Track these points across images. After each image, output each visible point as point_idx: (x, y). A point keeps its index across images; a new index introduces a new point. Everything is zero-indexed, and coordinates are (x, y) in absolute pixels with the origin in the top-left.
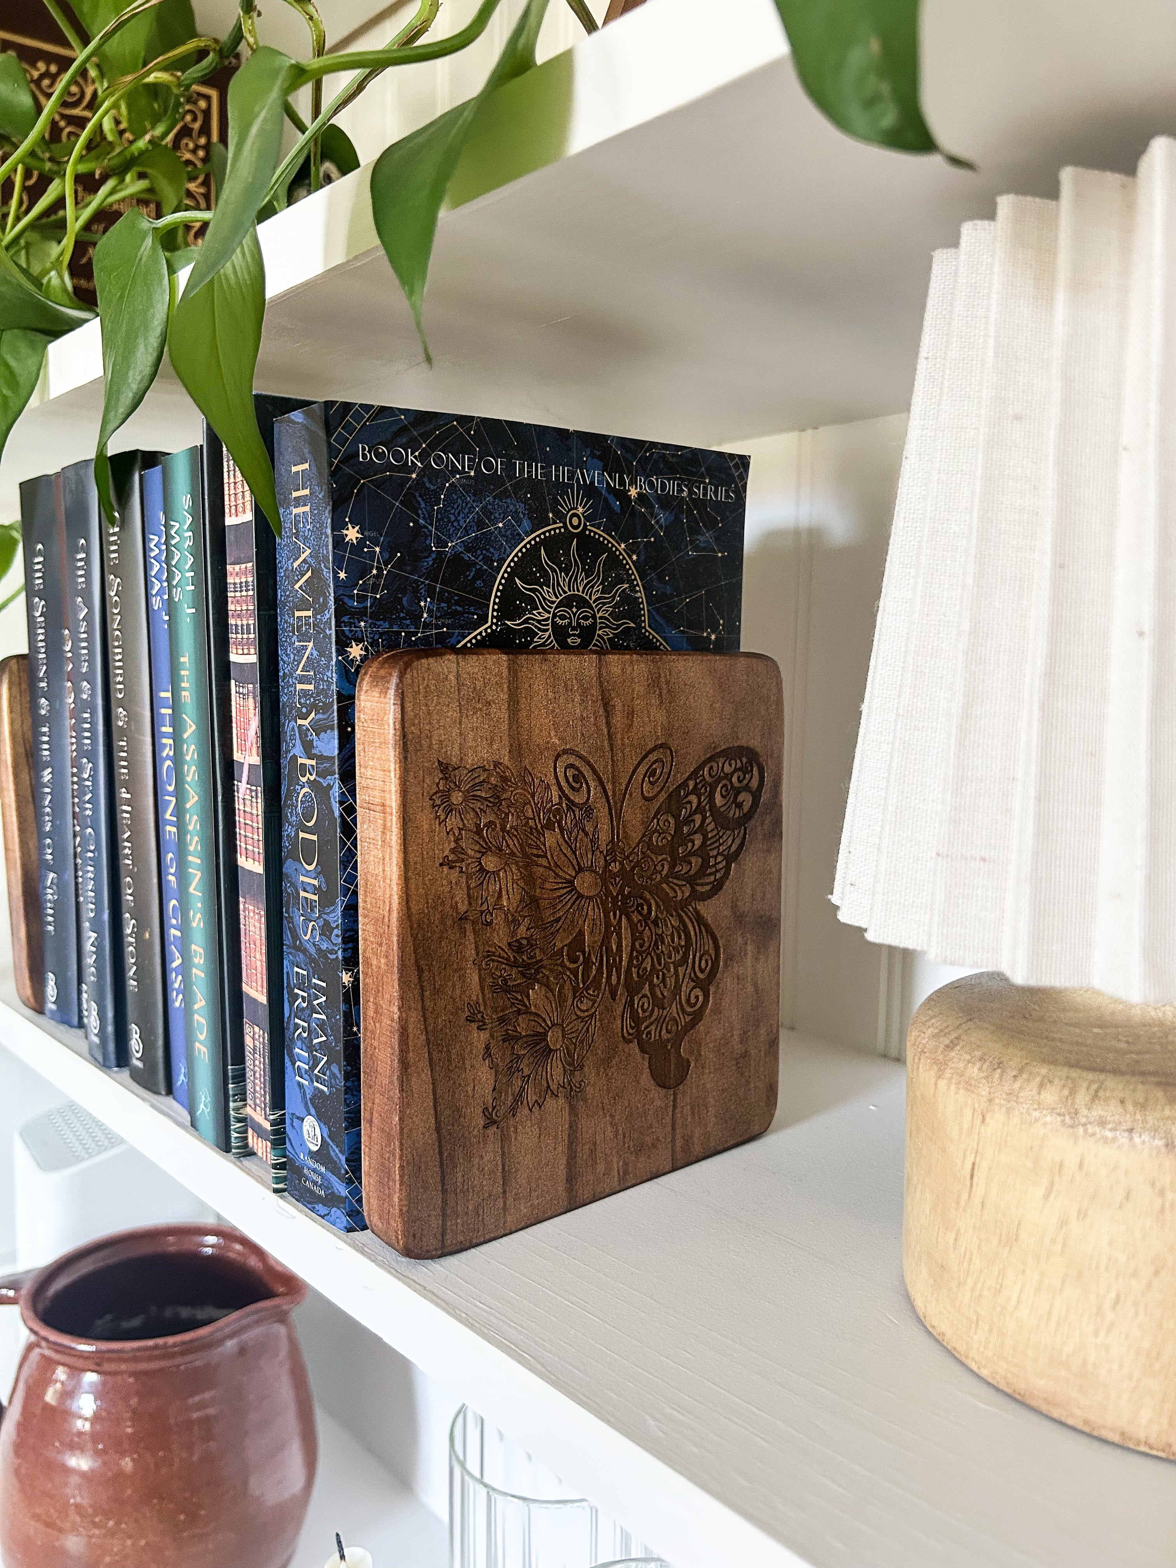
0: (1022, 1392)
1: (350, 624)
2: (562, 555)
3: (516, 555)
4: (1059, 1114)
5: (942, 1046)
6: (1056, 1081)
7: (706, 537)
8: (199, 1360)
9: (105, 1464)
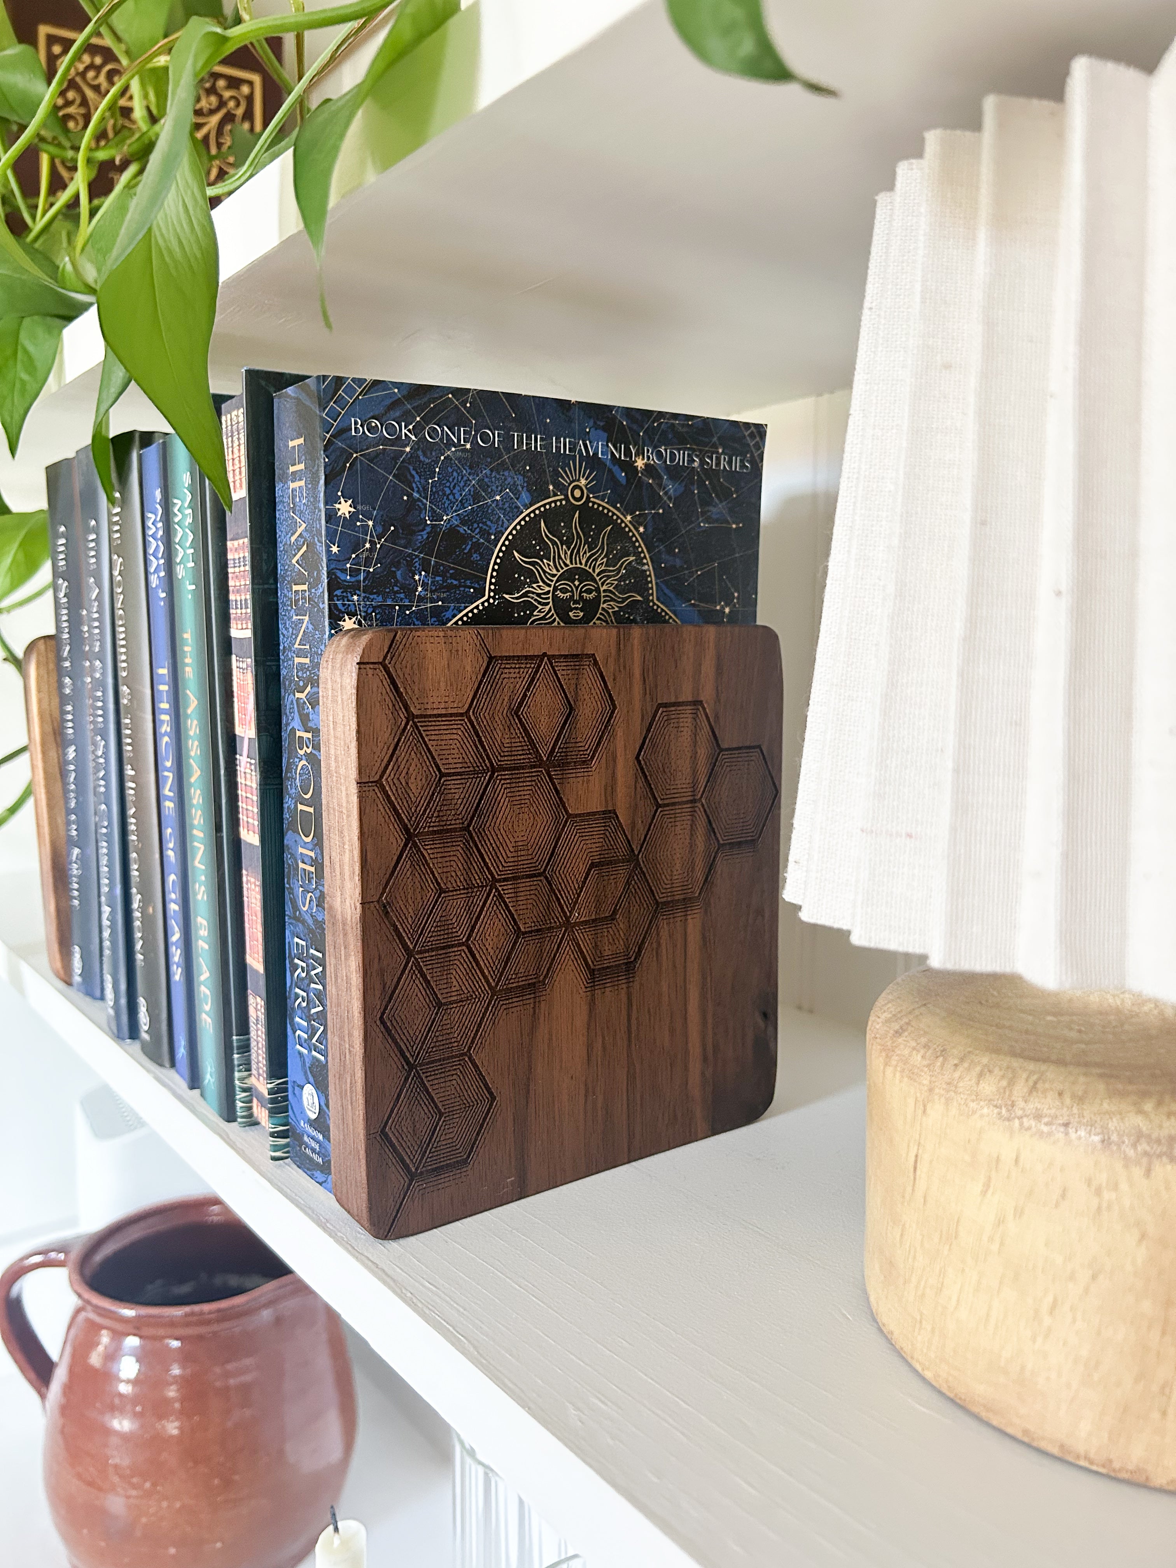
1: (343, 598)
2: (564, 527)
3: (515, 528)
4: (996, 1106)
5: (892, 1032)
6: (996, 1071)
7: (719, 508)
8: (236, 1327)
9: (142, 1426)
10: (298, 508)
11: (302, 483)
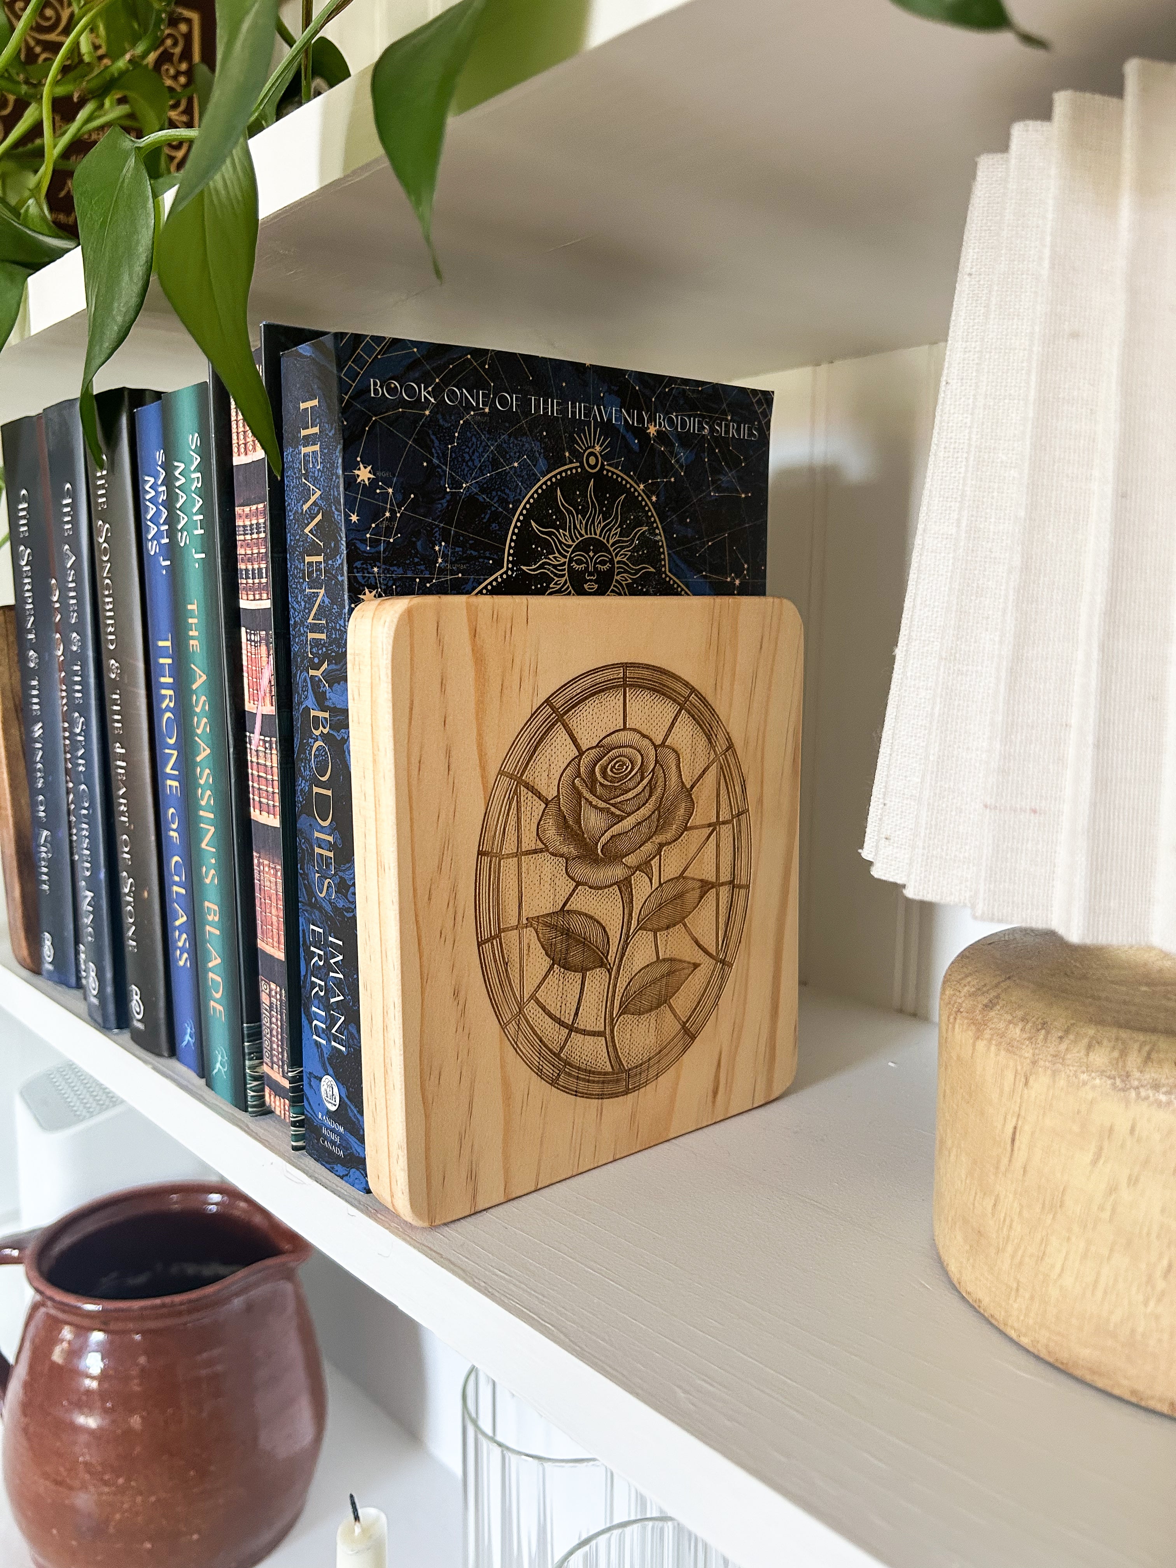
0: (1065, 1361)
1: (364, 572)
2: (579, 496)
3: (532, 496)
4: (1109, 1077)
5: (980, 1006)
6: (1105, 1042)
7: (729, 477)
10: (311, 474)
11: (317, 448)
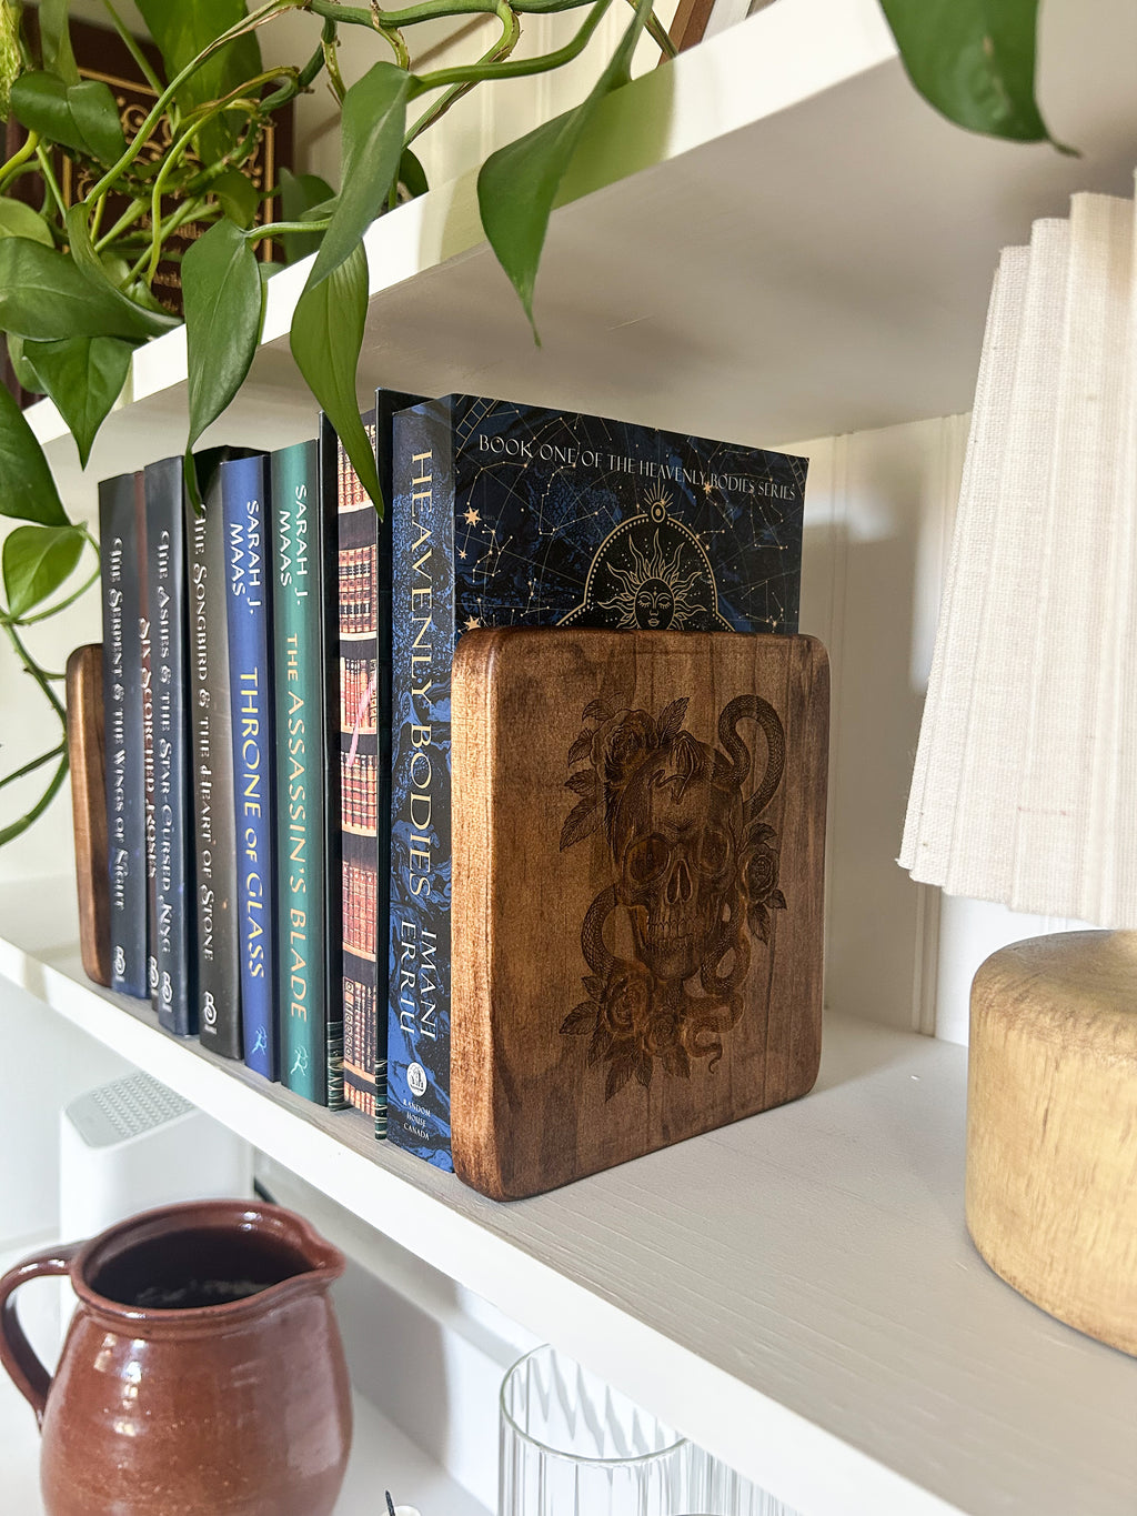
0: (1098, 1330)
1: (469, 600)
2: (647, 543)
3: (608, 542)
5: (1011, 999)
7: (769, 532)
8: (243, 1330)
9: (153, 1430)
10: (421, 517)
11: (427, 495)
